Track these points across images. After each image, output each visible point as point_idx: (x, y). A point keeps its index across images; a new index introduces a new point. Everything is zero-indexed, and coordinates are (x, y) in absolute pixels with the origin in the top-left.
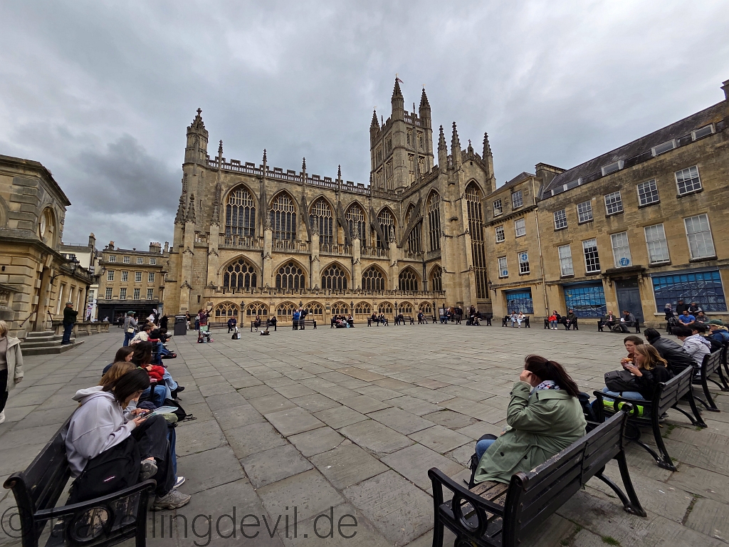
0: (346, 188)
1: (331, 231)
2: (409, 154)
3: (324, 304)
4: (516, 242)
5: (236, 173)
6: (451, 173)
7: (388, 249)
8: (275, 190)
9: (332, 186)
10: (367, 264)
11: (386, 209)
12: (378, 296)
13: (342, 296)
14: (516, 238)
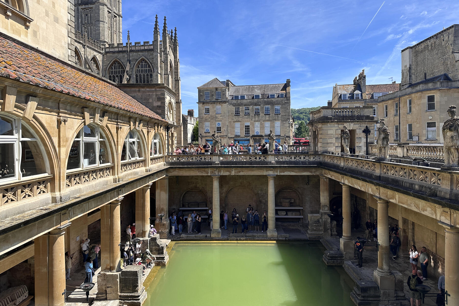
2: (108, 11)
4: (216, 116)
6: (163, 54)
11: (93, 58)
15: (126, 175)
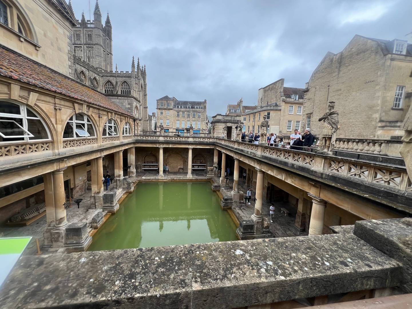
2: (103, 50)
11: (95, 78)
14: (166, 115)
15: (106, 144)
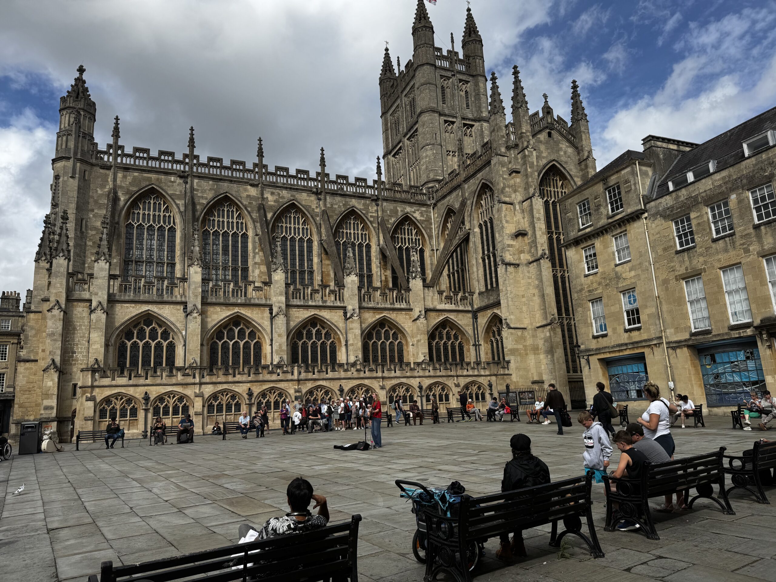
0: (334, 187)
1: (310, 260)
2: (446, 122)
3: (292, 392)
4: (616, 273)
5: (142, 170)
6: (513, 153)
7: (408, 290)
8: (210, 195)
9: (312, 184)
10: (371, 318)
11: (406, 219)
12: (386, 374)
13: (324, 375)
14: (616, 265)
